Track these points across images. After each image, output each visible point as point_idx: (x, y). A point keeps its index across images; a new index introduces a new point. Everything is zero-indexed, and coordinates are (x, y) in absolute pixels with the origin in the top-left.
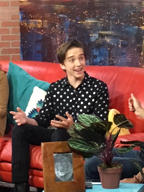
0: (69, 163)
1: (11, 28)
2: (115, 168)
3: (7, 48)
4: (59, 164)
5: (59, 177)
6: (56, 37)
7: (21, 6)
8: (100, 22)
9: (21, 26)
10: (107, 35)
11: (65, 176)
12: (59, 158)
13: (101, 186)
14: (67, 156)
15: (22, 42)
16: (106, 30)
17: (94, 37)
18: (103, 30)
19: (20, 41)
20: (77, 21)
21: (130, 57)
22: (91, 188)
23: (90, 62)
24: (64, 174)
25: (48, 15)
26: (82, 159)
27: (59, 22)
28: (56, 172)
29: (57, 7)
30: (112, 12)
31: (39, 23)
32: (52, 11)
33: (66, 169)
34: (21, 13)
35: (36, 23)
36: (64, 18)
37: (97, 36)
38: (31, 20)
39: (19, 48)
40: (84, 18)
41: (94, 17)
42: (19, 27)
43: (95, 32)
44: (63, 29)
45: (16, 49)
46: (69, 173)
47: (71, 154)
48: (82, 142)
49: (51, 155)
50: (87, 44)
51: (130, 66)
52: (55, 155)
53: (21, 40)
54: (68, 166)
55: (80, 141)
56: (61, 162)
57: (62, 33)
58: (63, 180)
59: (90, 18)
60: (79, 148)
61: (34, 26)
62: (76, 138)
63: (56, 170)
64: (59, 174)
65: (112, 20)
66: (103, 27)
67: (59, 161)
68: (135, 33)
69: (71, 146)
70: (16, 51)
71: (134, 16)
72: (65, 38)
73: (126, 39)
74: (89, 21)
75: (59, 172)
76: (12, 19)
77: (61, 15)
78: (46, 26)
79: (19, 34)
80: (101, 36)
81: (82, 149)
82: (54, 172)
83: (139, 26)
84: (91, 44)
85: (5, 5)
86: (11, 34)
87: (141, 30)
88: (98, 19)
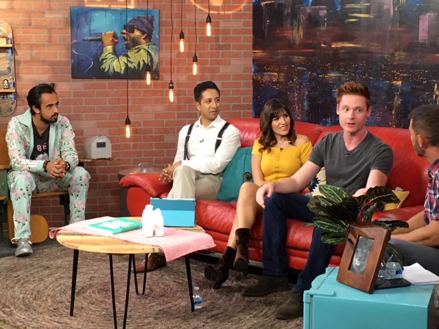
1: (242, 82)
3: (237, 104)
6: (293, 92)
7: (255, 57)
8: (345, 76)
9: (253, 79)
15: (255, 97)
19: (252, 96)
20: (318, 74)
21: (379, 116)
23: (331, 120)
25: (285, 68)
27: (297, 76)
29: (296, 58)
30: (359, 65)
31: (275, 76)
32: (290, 63)
34: (254, 65)
35: (272, 76)
36: (303, 71)
38: (265, 73)
39: (251, 103)
40: (326, 71)
41: (338, 70)
42: (252, 81)
44: (301, 83)
45: (248, 105)
50: (329, 101)
51: (379, 126)
53: (254, 95)
57: (300, 87)
59: (333, 71)
61: (269, 80)
65: (359, 74)
68: (385, 88)
70: (247, 107)
71: (385, 70)
72: (304, 94)
74: (332, 75)
77: (299, 68)
78: (282, 80)
79: (252, 89)
83: (390, 80)
85: (237, 56)
86: (242, 88)
87: (392, 85)
88: (343, 73)
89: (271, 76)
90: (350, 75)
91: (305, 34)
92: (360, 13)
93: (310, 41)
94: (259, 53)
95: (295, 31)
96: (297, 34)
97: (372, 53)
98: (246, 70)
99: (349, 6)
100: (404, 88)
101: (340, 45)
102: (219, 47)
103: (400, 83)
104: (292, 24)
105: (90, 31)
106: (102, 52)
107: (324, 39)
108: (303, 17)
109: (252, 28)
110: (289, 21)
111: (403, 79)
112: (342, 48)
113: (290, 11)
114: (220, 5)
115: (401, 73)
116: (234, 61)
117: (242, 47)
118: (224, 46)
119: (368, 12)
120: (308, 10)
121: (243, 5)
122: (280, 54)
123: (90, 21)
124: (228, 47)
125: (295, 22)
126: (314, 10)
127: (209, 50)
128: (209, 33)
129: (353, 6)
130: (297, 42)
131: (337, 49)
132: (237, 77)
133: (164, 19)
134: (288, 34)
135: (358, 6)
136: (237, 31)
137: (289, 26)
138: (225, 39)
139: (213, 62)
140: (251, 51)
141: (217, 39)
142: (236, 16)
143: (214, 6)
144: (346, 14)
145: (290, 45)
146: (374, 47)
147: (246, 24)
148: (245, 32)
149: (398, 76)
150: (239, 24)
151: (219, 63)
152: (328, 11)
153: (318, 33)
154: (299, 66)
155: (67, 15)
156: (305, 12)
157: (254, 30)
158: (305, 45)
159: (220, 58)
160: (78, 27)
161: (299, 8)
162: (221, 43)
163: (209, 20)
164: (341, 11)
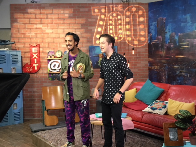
0: (176, 132)
1: (145, 69)
3: (143, 76)
4: (171, 132)
5: (171, 139)
6: (162, 72)
7: (149, 61)
9: (149, 68)
10: (183, 72)
11: (174, 138)
13: (190, 143)
14: (174, 129)
15: (149, 74)
16: (183, 70)
17: (178, 72)
20: (171, 66)
21: (192, 81)
22: (186, 144)
26: (181, 131)
27: (163, 67)
28: (170, 136)
29: (163, 61)
30: (185, 63)
31: (156, 67)
32: (161, 63)
34: (149, 63)
35: (155, 67)
36: (166, 65)
37: (179, 72)
38: (153, 66)
40: (173, 65)
41: (178, 65)
43: (178, 71)
44: (165, 69)
45: (147, 77)
46: (176, 137)
48: (181, 123)
51: (192, 85)
52: (169, 128)
54: (175, 134)
56: (172, 132)
58: (173, 140)
59: (176, 65)
60: (180, 126)
63: (170, 135)
64: (171, 137)
65: (185, 66)
66: (182, 69)
67: (171, 131)
68: (195, 71)
69: (176, 125)
71: (194, 65)
72: (166, 73)
73: (191, 74)
74: (176, 67)
75: (171, 136)
77: (164, 64)
78: (158, 68)
79: (148, 71)
80: (181, 72)
82: (169, 136)
84: (176, 75)
85: (143, 60)
86: (145, 71)
88: (179, 66)
90: (182, 67)
91: (166, 53)
92: (185, 46)
93: (168, 55)
94: (151, 59)
95: (163, 52)
96: (163, 53)
97: (190, 59)
98: (146, 65)
99: (181, 43)
101: (178, 56)
102: (137, 58)
104: (161, 50)
105: (95, 53)
106: (99, 60)
107: (173, 55)
108: (165, 47)
109: (148, 51)
110: (160, 49)
112: (179, 57)
113: (161, 45)
114: (137, 44)
116: (142, 62)
117: (145, 57)
118: (139, 57)
119: (188, 46)
120: (167, 45)
121: (145, 44)
122: (158, 60)
123: (95, 50)
124: (140, 57)
125: (163, 49)
126: (169, 45)
127: (134, 59)
128: (133, 53)
129: (183, 43)
130: (164, 56)
131: (177, 58)
132: (143, 67)
133: (119, 49)
134: (160, 53)
135: (184, 43)
136: (143, 52)
137: (160, 50)
138: (139, 55)
139: (135, 63)
140: (148, 59)
141: (136, 55)
142: (143, 47)
143: (135, 44)
144: (180, 46)
145: (161, 57)
146: (190, 57)
147: (146, 50)
148: (146, 52)
150: (144, 50)
151: (137, 63)
152: (174, 45)
153: (171, 53)
155: (88, 48)
156: (166, 46)
157: (149, 52)
158: (166, 57)
159: (137, 61)
160: (91, 52)
161: (164, 44)
162: (138, 56)
163: (133, 49)
164: (178, 45)
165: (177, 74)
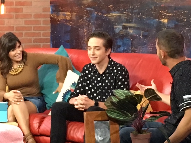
0: (107, 129)
1: (42, 20)
2: (145, 134)
3: (38, 38)
4: (99, 130)
5: (98, 141)
6: (83, 28)
8: (124, 15)
9: (51, 18)
10: (130, 27)
12: (98, 125)
15: (52, 32)
16: (129, 22)
17: (118, 28)
18: (126, 22)
19: (49, 31)
20: (103, 14)
21: (150, 47)
24: (102, 139)
25: (76, 8)
26: (117, 126)
27: (86, 15)
28: (96, 137)
30: (135, 7)
31: (68, 15)
32: (80, 4)
33: (104, 134)
34: (52, 6)
35: (66, 15)
36: (91, 11)
37: (120, 27)
38: (60, 13)
39: (49, 38)
40: (109, 11)
41: (118, 11)
42: (49, 19)
43: (119, 24)
44: (89, 21)
45: (47, 39)
46: (107, 138)
47: (108, 122)
49: (92, 122)
50: (112, 35)
52: (95, 122)
53: (51, 30)
54: (106, 132)
55: (116, 111)
57: (89, 24)
59: (115, 11)
60: (115, 117)
61: (63, 18)
62: (113, 109)
63: (96, 135)
65: (135, 13)
66: (127, 19)
67: (98, 127)
68: (155, 25)
69: (109, 115)
71: (155, 10)
72: (92, 30)
73: (147, 31)
74: (114, 14)
75: (99, 137)
76: (43, 12)
77: (88, 9)
78: (74, 18)
79: (50, 25)
80: (125, 28)
81: (118, 118)
82: (94, 136)
83: (159, 19)
84: (115, 34)
86: (42, 25)
87: (161, 22)
88: (122, 13)
89: (64, 15)
90: (128, 15)
98: (45, 10)
100: (169, 25)
103: (166, 21)
111: (169, 18)
115: (167, 13)
132: (37, 16)
149: (165, 15)
151: (23, 4)
154: (88, 7)
165: (117, 31)
